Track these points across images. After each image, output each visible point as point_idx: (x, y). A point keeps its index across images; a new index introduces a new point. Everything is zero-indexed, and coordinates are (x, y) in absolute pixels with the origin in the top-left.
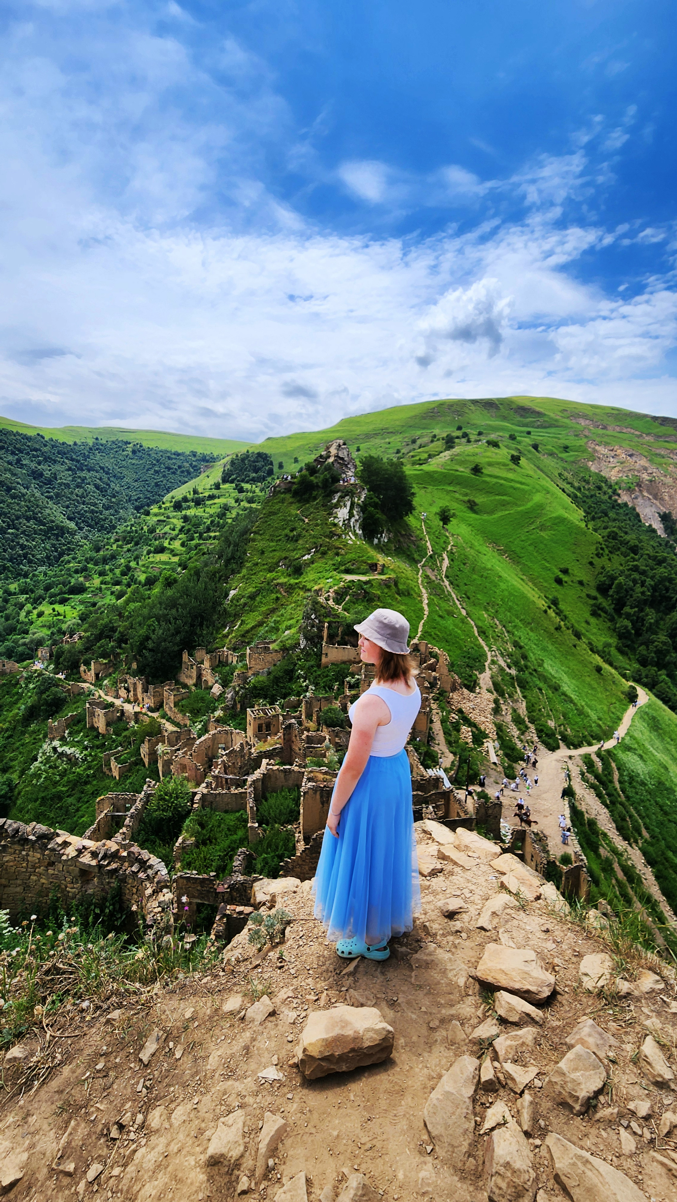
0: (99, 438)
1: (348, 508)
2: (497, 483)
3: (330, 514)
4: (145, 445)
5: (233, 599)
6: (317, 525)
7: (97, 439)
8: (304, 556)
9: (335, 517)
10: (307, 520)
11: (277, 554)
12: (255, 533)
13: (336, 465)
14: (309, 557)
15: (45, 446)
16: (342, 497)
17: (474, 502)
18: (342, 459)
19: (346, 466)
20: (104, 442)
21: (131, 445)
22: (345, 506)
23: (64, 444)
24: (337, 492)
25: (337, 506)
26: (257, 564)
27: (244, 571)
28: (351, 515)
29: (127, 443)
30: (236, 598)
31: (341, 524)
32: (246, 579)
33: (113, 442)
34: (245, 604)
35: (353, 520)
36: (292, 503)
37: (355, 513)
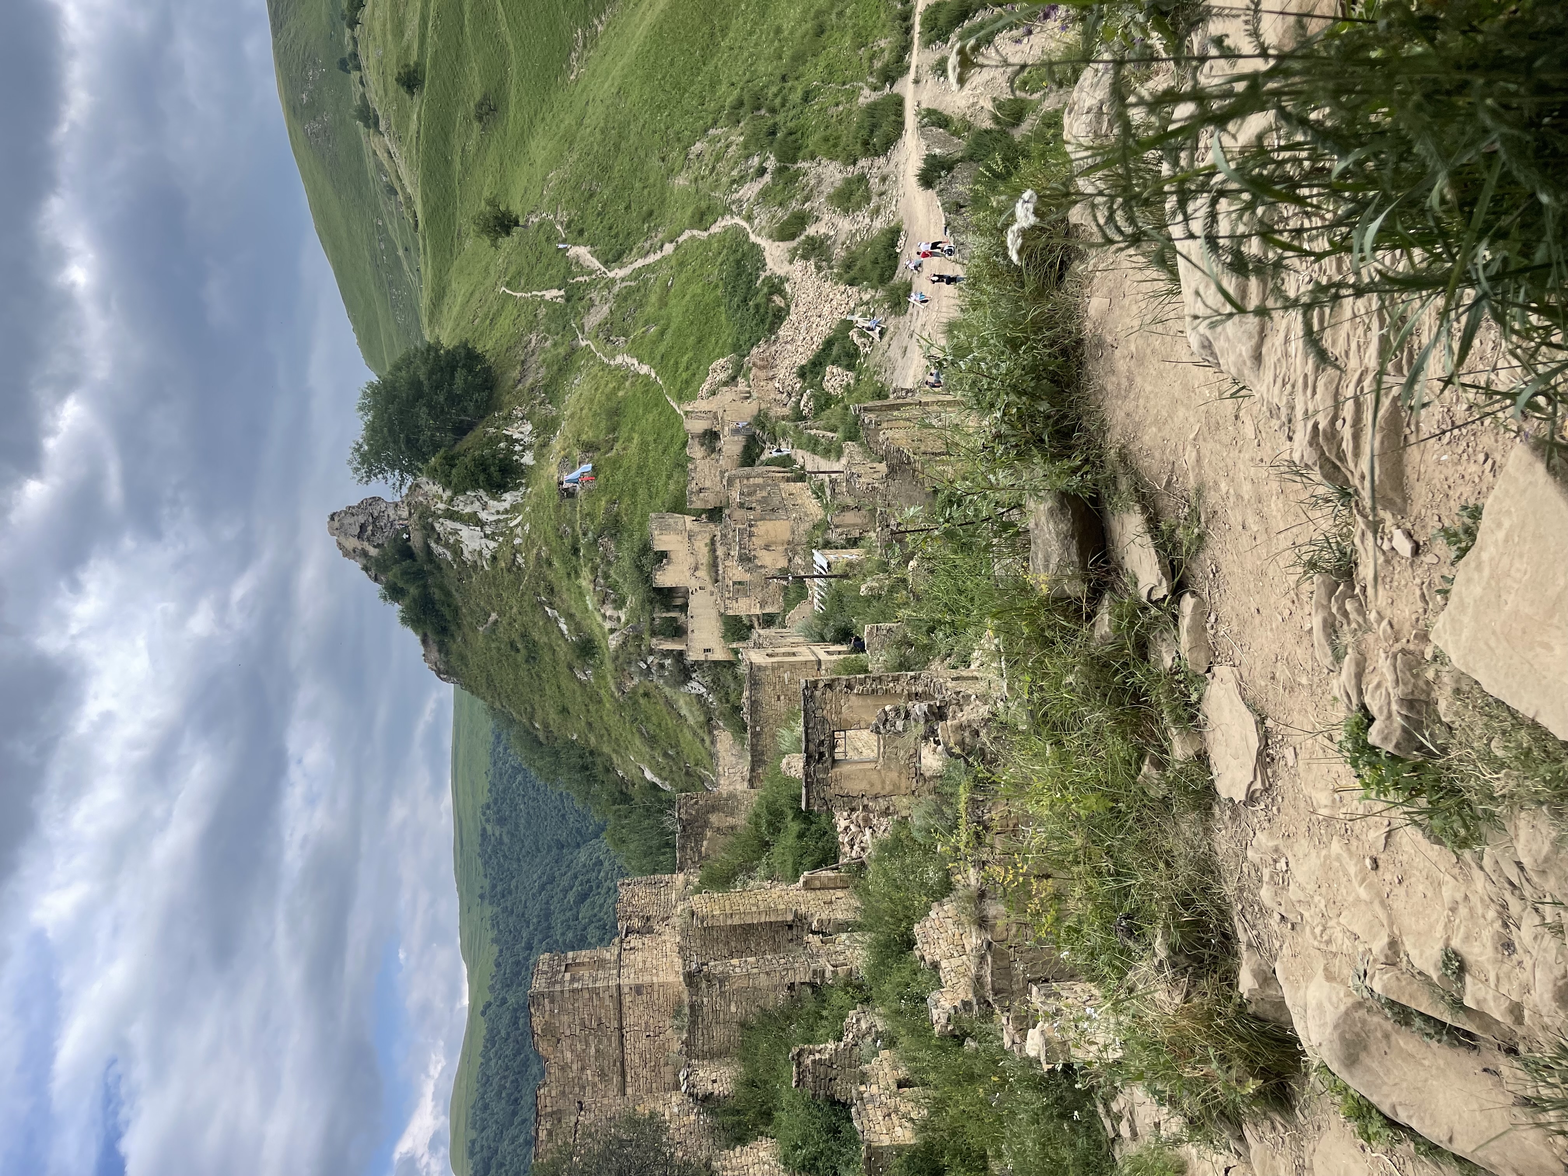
0: (479, 891)
1: (458, 525)
2: (435, 26)
3: (475, 565)
4: (484, 798)
5: (659, 776)
6: (499, 596)
7: (482, 897)
8: (560, 630)
9: (480, 553)
10: (494, 616)
11: (564, 683)
12: (531, 718)
13: (379, 539)
14: (562, 620)
15: (504, 1001)
16: (438, 540)
17: (480, 105)
18: (363, 527)
19: (375, 519)
20: (487, 883)
21: (489, 828)
22: (455, 532)
23: (498, 965)
24: (429, 546)
25: (457, 551)
26: (590, 724)
27: (606, 749)
28: (473, 520)
29: (484, 834)
30: (658, 770)
31: (492, 545)
32: (619, 746)
33: (485, 864)
34: (666, 755)
35: (483, 515)
36: (465, 641)
37: (468, 510)
